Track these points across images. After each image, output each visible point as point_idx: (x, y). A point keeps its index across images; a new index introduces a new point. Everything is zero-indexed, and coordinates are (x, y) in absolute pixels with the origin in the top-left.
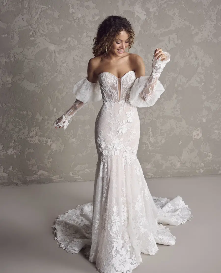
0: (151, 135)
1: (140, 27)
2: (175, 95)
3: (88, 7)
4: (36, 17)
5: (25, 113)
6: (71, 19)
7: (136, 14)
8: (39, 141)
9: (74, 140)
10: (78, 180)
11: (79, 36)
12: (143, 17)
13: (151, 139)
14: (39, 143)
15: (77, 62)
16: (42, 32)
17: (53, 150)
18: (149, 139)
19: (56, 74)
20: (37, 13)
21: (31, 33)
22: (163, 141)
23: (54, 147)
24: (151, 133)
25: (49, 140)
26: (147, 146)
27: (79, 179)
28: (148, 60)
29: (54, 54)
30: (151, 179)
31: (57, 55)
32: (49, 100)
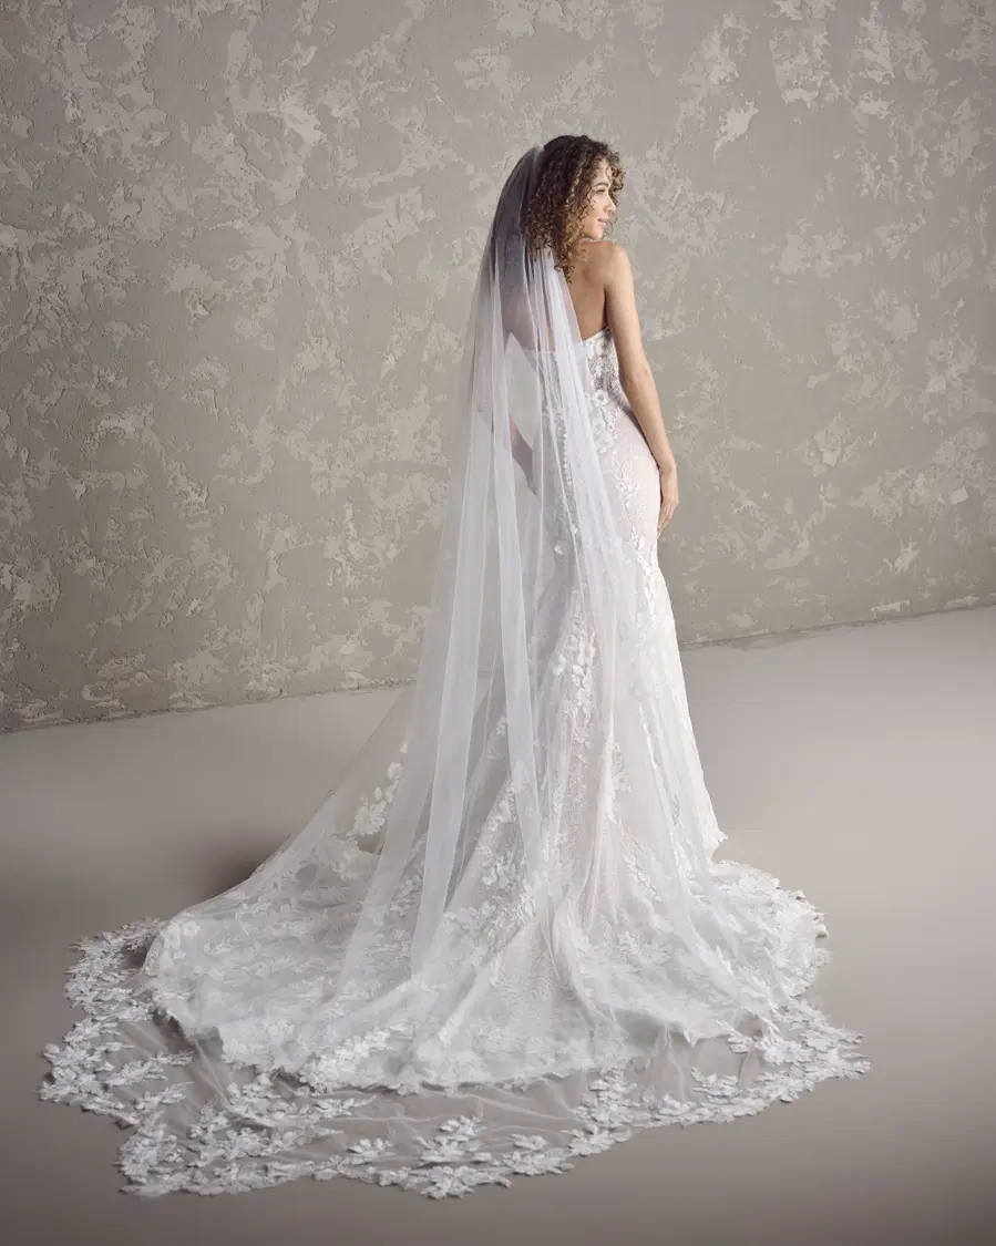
0: (353, 533)
1: (301, 169)
2: (424, 391)
3: (127, 103)
6: (70, 140)
7: (289, 124)
9: (91, 563)
10: (112, 715)
11: (102, 199)
12: (310, 133)
13: (352, 548)
15: (98, 287)
17: (23, 607)
18: (346, 546)
19: (25, 328)
22: (392, 554)
23: (24, 594)
24: (351, 526)
25: (7, 568)
26: (339, 571)
27: (114, 709)
28: (331, 278)
29: (14, 258)
30: (360, 691)
31: (27, 264)
32: (4, 420)
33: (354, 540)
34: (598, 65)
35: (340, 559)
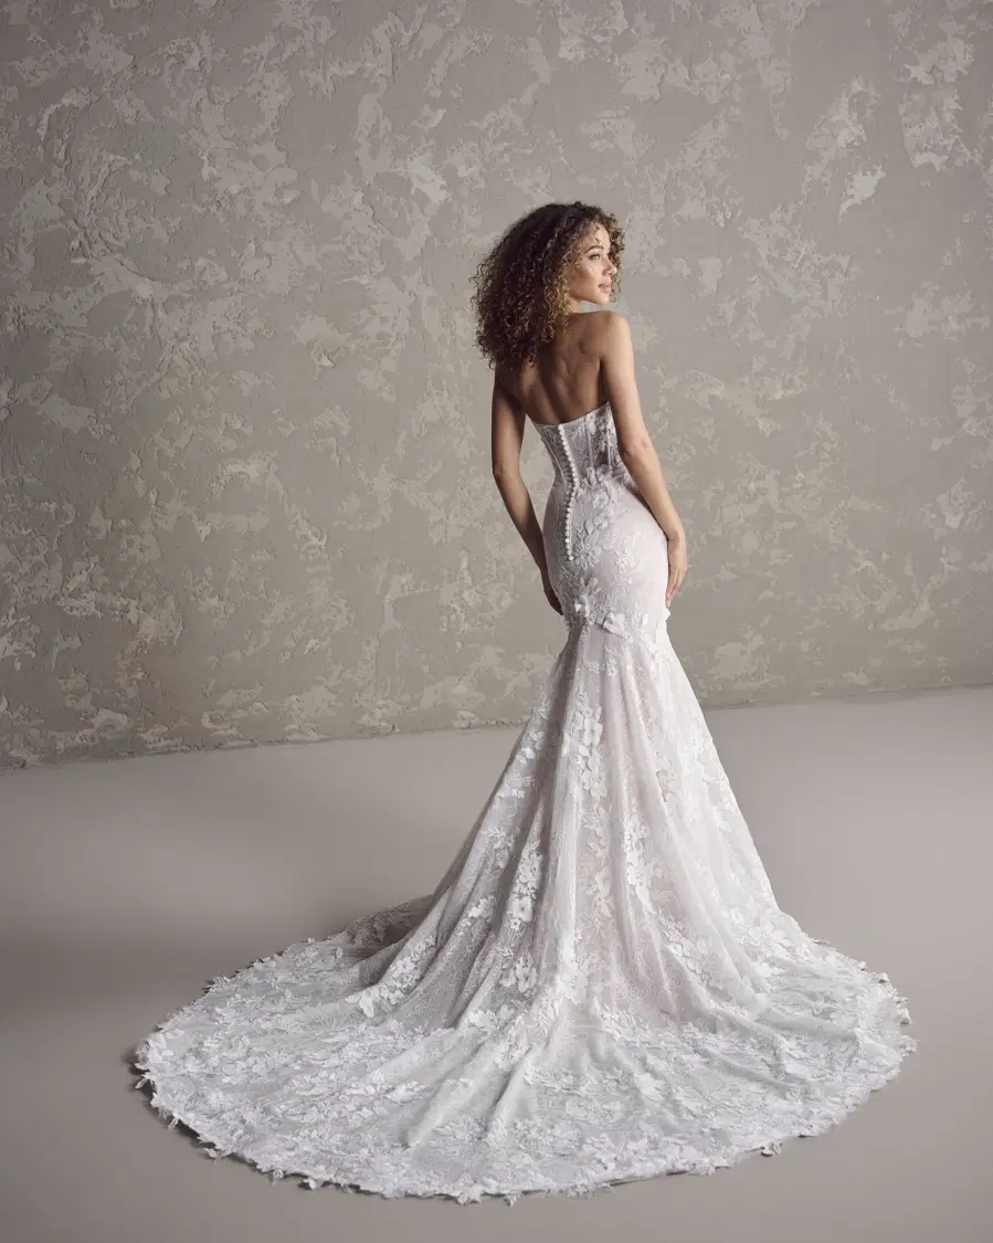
0: (468, 580)
1: (427, 226)
3: (260, 163)
4: (93, 193)
5: (53, 506)
6: (205, 197)
7: (416, 184)
8: (100, 607)
9: (214, 602)
10: (229, 744)
11: (234, 253)
12: (437, 195)
13: (466, 595)
14: (99, 614)
15: (228, 337)
16: (110, 239)
17: (148, 640)
18: (461, 592)
19: (157, 375)
20: (94, 179)
21: (75, 244)
22: (507, 602)
23: (150, 628)
24: (466, 573)
25: (134, 603)
26: (453, 617)
27: (233, 738)
28: (453, 333)
29: (149, 311)
30: (469, 731)
31: (160, 313)
32: (135, 463)
33: (469, 588)
34: (723, 127)
35: (455, 606)
